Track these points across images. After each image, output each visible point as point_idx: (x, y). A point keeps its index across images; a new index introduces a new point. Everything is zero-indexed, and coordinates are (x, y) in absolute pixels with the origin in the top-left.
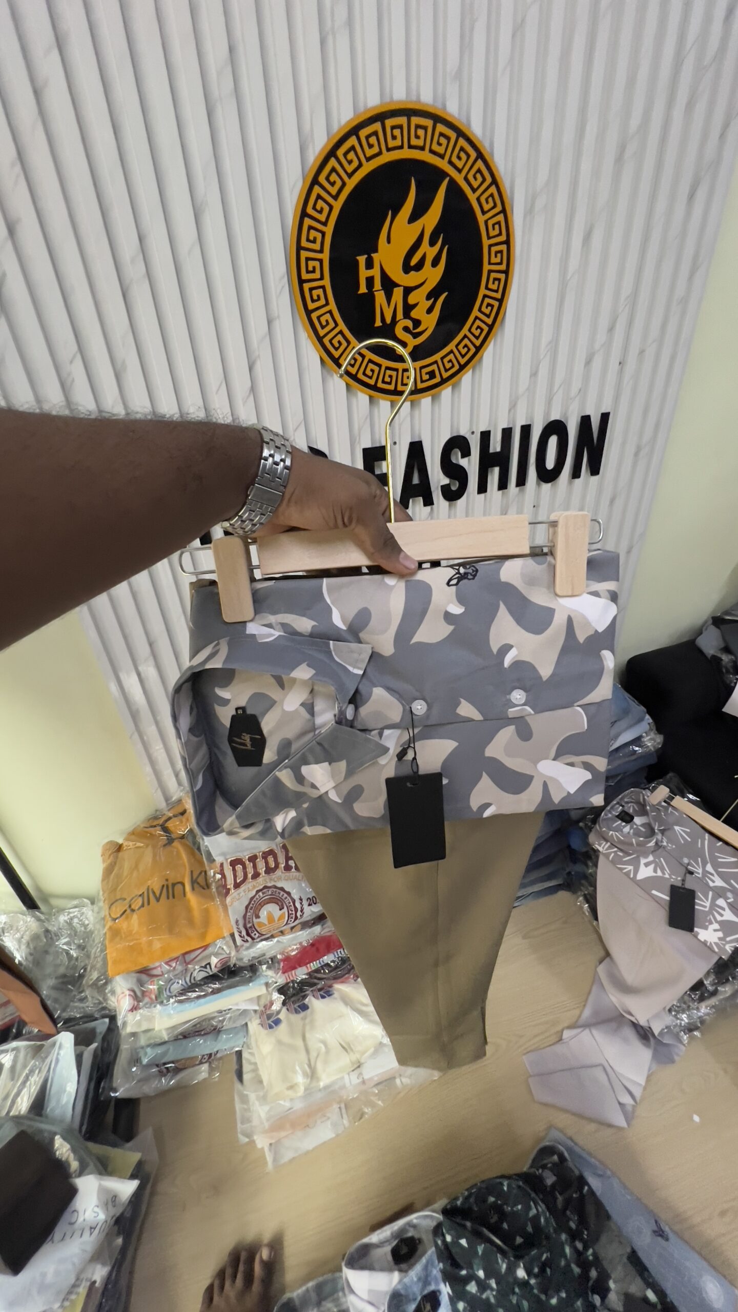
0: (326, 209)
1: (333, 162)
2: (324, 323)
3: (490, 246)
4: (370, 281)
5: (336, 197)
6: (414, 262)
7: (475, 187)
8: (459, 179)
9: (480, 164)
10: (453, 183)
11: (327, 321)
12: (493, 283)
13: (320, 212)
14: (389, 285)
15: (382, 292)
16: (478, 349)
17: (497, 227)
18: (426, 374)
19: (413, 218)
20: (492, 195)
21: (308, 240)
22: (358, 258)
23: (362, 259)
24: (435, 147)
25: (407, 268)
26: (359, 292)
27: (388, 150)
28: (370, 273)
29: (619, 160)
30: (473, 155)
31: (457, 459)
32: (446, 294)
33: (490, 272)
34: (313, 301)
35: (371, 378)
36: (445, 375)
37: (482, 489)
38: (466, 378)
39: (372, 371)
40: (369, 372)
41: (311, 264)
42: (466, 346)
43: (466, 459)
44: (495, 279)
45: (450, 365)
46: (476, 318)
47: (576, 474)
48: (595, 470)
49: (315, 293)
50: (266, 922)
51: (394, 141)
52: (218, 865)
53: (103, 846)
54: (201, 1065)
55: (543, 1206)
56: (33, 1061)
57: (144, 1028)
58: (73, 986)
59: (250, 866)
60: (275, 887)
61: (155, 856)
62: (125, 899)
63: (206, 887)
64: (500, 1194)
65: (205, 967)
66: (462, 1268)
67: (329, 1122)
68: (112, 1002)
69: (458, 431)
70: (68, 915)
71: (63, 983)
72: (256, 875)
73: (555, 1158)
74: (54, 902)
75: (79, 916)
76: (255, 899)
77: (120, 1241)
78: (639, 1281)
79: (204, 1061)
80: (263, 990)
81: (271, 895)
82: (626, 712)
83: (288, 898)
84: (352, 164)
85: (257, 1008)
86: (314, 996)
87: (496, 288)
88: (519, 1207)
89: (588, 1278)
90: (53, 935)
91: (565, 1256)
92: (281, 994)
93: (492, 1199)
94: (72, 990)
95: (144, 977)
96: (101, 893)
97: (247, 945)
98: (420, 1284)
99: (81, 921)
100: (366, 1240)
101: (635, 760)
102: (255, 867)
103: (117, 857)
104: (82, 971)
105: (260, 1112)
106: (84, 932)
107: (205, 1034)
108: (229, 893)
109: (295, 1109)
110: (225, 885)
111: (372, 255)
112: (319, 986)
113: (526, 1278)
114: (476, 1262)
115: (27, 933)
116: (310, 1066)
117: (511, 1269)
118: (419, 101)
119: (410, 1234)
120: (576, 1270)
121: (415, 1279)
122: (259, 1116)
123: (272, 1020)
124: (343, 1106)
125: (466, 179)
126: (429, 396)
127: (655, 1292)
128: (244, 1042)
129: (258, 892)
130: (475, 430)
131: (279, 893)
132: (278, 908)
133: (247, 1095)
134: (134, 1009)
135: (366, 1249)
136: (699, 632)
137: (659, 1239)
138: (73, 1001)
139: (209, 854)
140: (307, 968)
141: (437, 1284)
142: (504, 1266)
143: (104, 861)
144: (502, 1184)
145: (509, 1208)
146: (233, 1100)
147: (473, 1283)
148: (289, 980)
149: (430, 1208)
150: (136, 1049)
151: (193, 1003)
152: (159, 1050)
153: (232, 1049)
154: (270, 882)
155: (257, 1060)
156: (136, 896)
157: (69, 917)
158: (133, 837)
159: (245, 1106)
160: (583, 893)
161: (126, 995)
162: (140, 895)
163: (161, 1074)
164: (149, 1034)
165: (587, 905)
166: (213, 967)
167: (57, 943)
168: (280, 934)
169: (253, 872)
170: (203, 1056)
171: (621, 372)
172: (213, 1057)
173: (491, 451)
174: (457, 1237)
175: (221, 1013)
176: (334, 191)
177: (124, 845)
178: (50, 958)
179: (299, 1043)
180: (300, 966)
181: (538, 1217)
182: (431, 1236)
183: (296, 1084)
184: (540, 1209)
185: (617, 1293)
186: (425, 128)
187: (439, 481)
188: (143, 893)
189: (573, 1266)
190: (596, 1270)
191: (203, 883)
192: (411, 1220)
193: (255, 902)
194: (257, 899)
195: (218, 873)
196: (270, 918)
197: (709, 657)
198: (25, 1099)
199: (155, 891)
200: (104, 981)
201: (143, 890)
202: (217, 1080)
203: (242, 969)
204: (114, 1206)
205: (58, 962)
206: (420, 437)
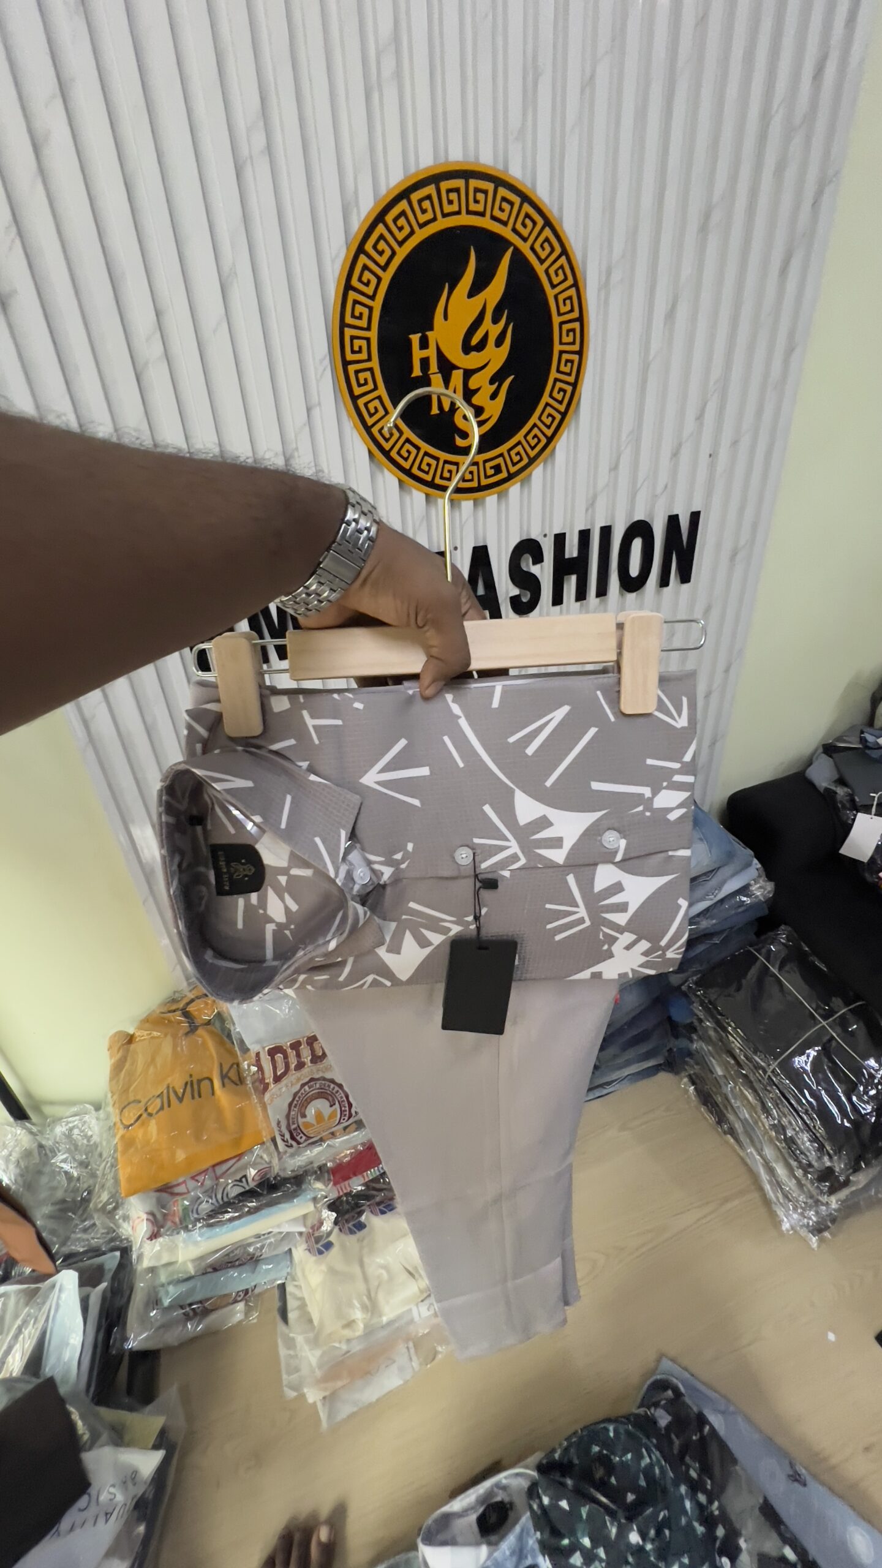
0: (374, 281)
1: (381, 229)
2: (372, 411)
3: (561, 324)
4: (425, 362)
5: (384, 268)
6: (475, 341)
7: (543, 257)
8: (525, 248)
9: (547, 232)
10: (517, 252)
11: (376, 408)
12: (566, 365)
13: (367, 284)
14: (446, 368)
15: (439, 375)
16: (550, 440)
17: (568, 302)
18: (491, 468)
19: (473, 292)
20: (562, 267)
21: (353, 316)
22: (411, 336)
23: (415, 338)
24: (497, 213)
25: (467, 348)
26: (412, 376)
27: (444, 215)
28: (424, 353)
29: (704, 229)
30: (540, 222)
31: (528, 565)
32: (512, 377)
33: (561, 352)
34: (360, 385)
35: (427, 473)
36: (513, 470)
37: (557, 600)
38: (537, 472)
39: (429, 465)
40: (425, 467)
41: (357, 343)
42: (535, 436)
43: (538, 566)
44: (567, 361)
45: (518, 458)
46: (547, 404)
47: (664, 582)
48: (685, 577)
49: (362, 376)
50: (314, 1122)
51: (451, 206)
52: (253, 1055)
53: (111, 1037)
54: (236, 1304)
55: (658, 1453)
56: (27, 1308)
57: (165, 1259)
58: (74, 1213)
59: (292, 1054)
60: (324, 1079)
61: (175, 1047)
62: (140, 1102)
63: (238, 1083)
64: (606, 1443)
65: (240, 1181)
66: (562, 1537)
67: (394, 1367)
68: (125, 1230)
69: (528, 532)
70: (66, 1125)
71: (61, 1210)
72: (300, 1066)
73: (670, 1393)
74: (48, 1110)
75: (80, 1125)
76: (300, 1094)
77: (141, 1529)
78: (774, 1535)
79: (239, 1299)
80: (310, 1208)
81: (318, 1089)
82: (730, 856)
83: (340, 1091)
84: (403, 231)
85: (303, 1229)
86: (372, 1212)
87: (569, 371)
88: (629, 1456)
89: (715, 1538)
90: (48, 1152)
91: (685, 1512)
92: (332, 1211)
93: (596, 1449)
94: (73, 1219)
95: (164, 1195)
96: (109, 1095)
97: (290, 1150)
98: (514, 1559)
99: (83, 1131)
100: (446, 1509)
101: (743, 912)
102: (298, 1055)
103: (128, 1051)
104: (85, 1194)
105: (310, 1357)
106: (87, 1146)
107: (240, 1265)
108: (268, 1088)
109: (354, 1351)
110: (263, 1079)
111: (427, 333)
112: (378, 1199)
113: (641, 1543)
114: (580, 1528)
115: (17, 1149)
116: (369, 1297)
117: (623, 1533)
118: (477, 163)
119: (498, 1499)
120: (700, 1529)
121: (508, 1553)
122: (310, 1365)
123: (321, 1243)
124: (411, 1345)
125: (532, 249)
126: (494, 494)
127: (794, 1549)
128: (288, 1273)
129: (303, 1085)
130: (547, 532)
131: (329, 1086)
132: (327, 1104)
133: (293, 1339)
134: (154, 1236)
135: (447, 1519)
136: (809, 763)
137: (796, 1484)
138: (74, 1232)
139: (242, 1042)
140: (364, 1177)
141: (534, 1557)
142: (614, 1531)
143: (111, 1057)
144: (607, 1430)
145: (618, 1459)
146: (276, 1346)
147: (578, 1554)
148: (341, 1194)
149: (522, 1464)
150: (154, 1288)
151: (226, 1226)
152: (183, 1288)
153: (273, 1283)
154: (318, 1074)
155: (305, 1294)
156: (153, 1096)
157: (67, 1127)
158: (147, 1025)
159: (292, 1352)
160: (687, 1074)
161: (143, 1220)
162: (158, 1096)
163: (187, 1317)
164: (170, 1269)
165: (693, 1087)
166: (250, 1180)
167: (53, 1161)
168: (331, 1136)
169: (296, 1063)
170: (238, 1292)
171: (712, 467)
172: (250, 1294)
173: (567, 556)
174: (555, 1499)
175: (260, 1237)
176: (382, 261)
177: (137, 1034)
178: (44, 1180)
179: (357, 1270)
180: (355, 1175)
181: (651, 1466)
182: (524, 1497)
183: (354, 1321)
184: (654, 1457)
185: (750, 1553)
186: (485, 192)
187: (507, 592)
188: (162, 1093)
189: (696, 1524)
190: (724, 1528)
191: (235, 1078)
192: (500, 1481)
193: (299, 1098)
194: (302, 1094)
195: (253, 1066)
196: (319, 1116)
197: (822, 791)
198: (18, 1356)
199: (177, 1090)
200: (114, 1204)
201: (162, 1088)
202: (255, 1321)
203: (286, 1180)
204: (135, 1484)
205: (55, 1183)
206: (485, 539)
